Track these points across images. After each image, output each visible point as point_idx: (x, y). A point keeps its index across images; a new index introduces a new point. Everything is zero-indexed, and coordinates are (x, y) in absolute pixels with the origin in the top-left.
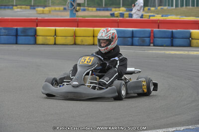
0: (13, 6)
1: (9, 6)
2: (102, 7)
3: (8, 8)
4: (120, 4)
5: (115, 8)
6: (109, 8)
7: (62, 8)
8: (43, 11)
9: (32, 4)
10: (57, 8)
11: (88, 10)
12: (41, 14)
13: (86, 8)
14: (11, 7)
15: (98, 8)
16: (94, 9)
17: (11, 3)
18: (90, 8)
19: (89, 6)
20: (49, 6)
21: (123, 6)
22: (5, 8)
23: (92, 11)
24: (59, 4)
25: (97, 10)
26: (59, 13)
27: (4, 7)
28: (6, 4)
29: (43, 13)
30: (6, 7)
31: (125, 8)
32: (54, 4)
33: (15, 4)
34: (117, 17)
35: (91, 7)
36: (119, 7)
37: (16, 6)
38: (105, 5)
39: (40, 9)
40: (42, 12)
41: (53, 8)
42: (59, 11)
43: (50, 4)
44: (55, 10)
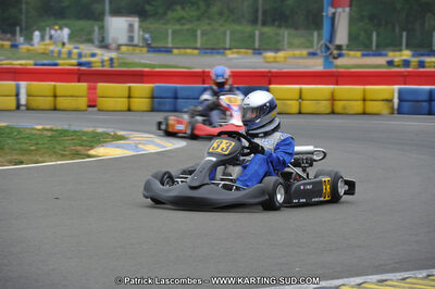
0: (225, 49)
1: (219, 49)
3: (218, 53)
4: (401, 45)
5: (394, 51)
6: (384, 52)
7: (305, 52)
8: (275, 58)
9: (257, 45)
10: (297, 52)
11: (348, 55)
13: (345, 52)
14: (221, 51)
15: (366, 53)
16: (359, 54)
17: (221, 46)
18: (352, 53)
19: (350, 48)
20: (284, 50)
21: (408, 47)
22: (212, 53)
23: (355, 57)
24: (300, 47)
25: (363, 55)
26: (301, 61)
28: (213, 47)
29: (276, 62)
30: (214, 51)
31: (411, 50)
32: (291, 46)
33: (228, 46)
34: (398, 66)
35: (352, 50)
36: (400, 50)
37: (230, 49)
38: (377, 46)
39: (270, 55)
40: (273, 60)
41: (290, 53)
42: (301, 57)
43: (286, 47)
44: (294, 57)
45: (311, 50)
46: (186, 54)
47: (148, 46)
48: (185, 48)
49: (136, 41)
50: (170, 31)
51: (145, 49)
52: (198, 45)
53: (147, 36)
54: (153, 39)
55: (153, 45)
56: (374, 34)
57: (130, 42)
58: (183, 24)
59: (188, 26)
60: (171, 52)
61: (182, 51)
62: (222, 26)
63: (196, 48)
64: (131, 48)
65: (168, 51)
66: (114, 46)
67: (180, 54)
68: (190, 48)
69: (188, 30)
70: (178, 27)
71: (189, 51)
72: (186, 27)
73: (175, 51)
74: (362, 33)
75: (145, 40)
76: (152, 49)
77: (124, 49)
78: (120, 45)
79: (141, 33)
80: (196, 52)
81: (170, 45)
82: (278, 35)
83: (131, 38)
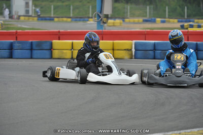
0: (89, 18)
1: (85, 18)
2: (185, 19)
3: (84, 20)
5: (199, 19)
6: (192, 20)
7: (141, 20)
8: (114, 23)
10: (136, 20)
11: (169, 22)
12: (110, 26)
13: (167, 19)
14: (87, 19)
15: (180, 20)
16: (176, 21)
18: (171, 20)
19: (170, 17)
20: (127, 18)
22: (80, 20)
23: (174, 23)
25: (179, 22)
27: (78, 19)
28: (82, 16)
30: (82, 19)
32: (133, 16)
33: (90, 16)
35: (172, 18)
37: (92, 18)
38: (187, 16)
40: (112, 24)
41: (132, 20)
43: (129, 16)
45: (145, 18)
46: (63, 21)
47: (39, 16)
48: (62, 17)
49: (30, 13)
50: (52, 7)
51: (36, 18)
52: (71, 15)
53: (38, 10)
54: (42, 12)
55: (41, 16)
56: (186, 8)
57: (27, 14)
58: (63, 2)
59: (67, 3)
60: (53, 20)
61: (61, 19)
62: (89, 2)
63: (70, 18)
64: (27, 18)
65: (51, 19)
66: (16, 17)
67: (59, 21)
68: (66, 17)
69: (67, 6)
70: (60, 4)
71: (65, 19)
72: (65, 4)
73: (56, 19)
74: (178, 7)
75: (36, 12)
76: (40, 18)
77: (22, 18)
78: (20, 16)
79: (34, 8)
80: (69, 20)
81: (52, 15)
82: (124, 8)
83: (27, 11)
